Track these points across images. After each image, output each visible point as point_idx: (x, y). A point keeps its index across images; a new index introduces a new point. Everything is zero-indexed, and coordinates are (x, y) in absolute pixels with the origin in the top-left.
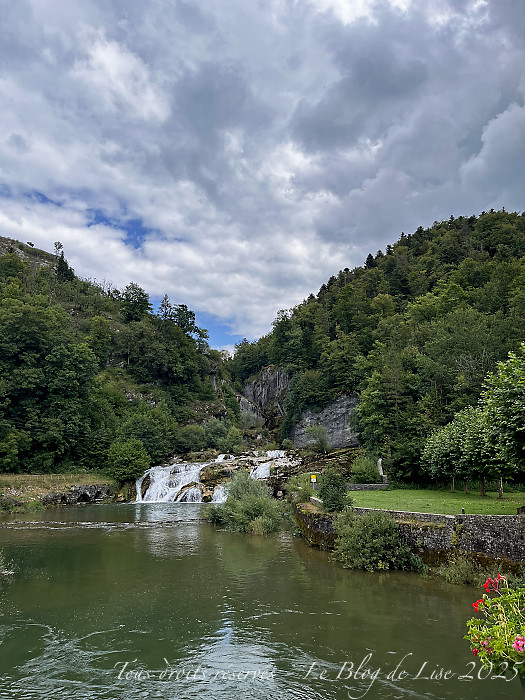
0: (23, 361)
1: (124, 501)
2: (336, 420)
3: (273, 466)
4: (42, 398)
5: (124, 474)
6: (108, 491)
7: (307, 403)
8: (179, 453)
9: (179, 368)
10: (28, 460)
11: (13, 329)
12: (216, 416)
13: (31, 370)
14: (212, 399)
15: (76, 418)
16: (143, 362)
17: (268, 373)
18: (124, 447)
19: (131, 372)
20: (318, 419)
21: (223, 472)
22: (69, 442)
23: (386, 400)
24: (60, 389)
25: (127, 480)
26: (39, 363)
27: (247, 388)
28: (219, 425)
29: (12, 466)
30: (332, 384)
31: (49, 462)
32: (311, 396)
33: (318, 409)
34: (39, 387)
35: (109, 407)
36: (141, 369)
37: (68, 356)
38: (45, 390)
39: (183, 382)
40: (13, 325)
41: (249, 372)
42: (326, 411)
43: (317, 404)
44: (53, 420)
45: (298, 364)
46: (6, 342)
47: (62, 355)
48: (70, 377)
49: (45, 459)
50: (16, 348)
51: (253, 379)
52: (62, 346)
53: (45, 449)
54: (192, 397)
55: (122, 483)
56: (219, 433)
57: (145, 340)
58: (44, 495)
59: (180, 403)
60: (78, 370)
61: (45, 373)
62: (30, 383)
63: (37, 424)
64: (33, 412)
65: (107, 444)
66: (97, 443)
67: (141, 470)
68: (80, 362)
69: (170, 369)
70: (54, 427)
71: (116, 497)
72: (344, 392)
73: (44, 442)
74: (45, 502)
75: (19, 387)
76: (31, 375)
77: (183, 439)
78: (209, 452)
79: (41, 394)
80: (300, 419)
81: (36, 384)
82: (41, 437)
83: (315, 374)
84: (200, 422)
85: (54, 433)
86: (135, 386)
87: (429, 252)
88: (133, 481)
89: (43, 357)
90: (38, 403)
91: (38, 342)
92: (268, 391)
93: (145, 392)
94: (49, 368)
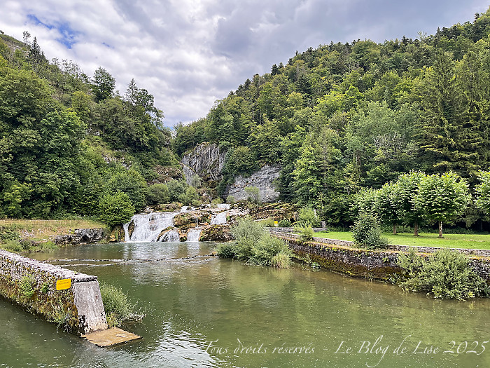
0: (21, 123)
1: (116, 241)
2: (260, 183)
3: (228, 215)
4: (38, 156)
5: (115, 220)
6: (103, 234)
7: (239, 170)
8: (150, 205)
9: (145, 139)
10: (29, 207)
11: (11, 93)
12: (174, 178)
13: (30, 132)
14: (170, 164)
15: (70, 174)
16: (117, 132)
17: (201, 148)
18: (113, 199)
19: (106, 140)
20: (247, 182)
21: (191, 219)
22: (63, 194)
23: (319, 167)
24: (56, 149)
25: (117, 225)
26: (34, 126)
27: (185, 159)
28: (179, 184)
29: (16, 212)
30: (259, 156)
31: (48, 210)
32: (243, 165)
33: (247, 175)
34: (36, 147)
35: (92, 167)
36: (115, 138)
37: (61, 122)
38: (42, 150)
39: (148, 150)
40: (11, 90)
41: (186, 147)
42: (253, 176)
43: (247, 171)
44: (51, 175)
45: (230, 141)
46: (5, 105)
47: (57, 120)
48: (64, 139)
49: (43, 207)
50: (14, 111)
51: (189, 153)
52: (56, 112)
53: (43, 199)
54: (154, 163)
55: (113, 227)
56: (179, 190)
57: (118, 115)
58: (54, 237)
59: (146, 166)
60: (71, 134)
61: (41, 135)
62: (28, 142)
63: (36, 178)
64: (32, 169)
65: (94, 196)
66: (86, 195)
67: (128, 217)
68: (72, 128)
69: (138, 139)
70: (52, 181)
71: (109, 238)
72: (267, 162)
73: (42, 193)
74: (57, 242)
75: (19, 145)
76: (29, 136)
77: (151, 194)
78: (174, 204)
79: (38, 153)
80: (233, 181)
81: (33, 143)
82: (40, 189)
83: (245, 149)
84: (162, 181)
85: (52, 185)
86: (110, 152)
87: (321, 65)
88: (121, 225)
89: (38, 121)
90: (34, 161)
91: (34, 107)
92: (202, 162)
93: (118, 157)
94: (44, 130)
